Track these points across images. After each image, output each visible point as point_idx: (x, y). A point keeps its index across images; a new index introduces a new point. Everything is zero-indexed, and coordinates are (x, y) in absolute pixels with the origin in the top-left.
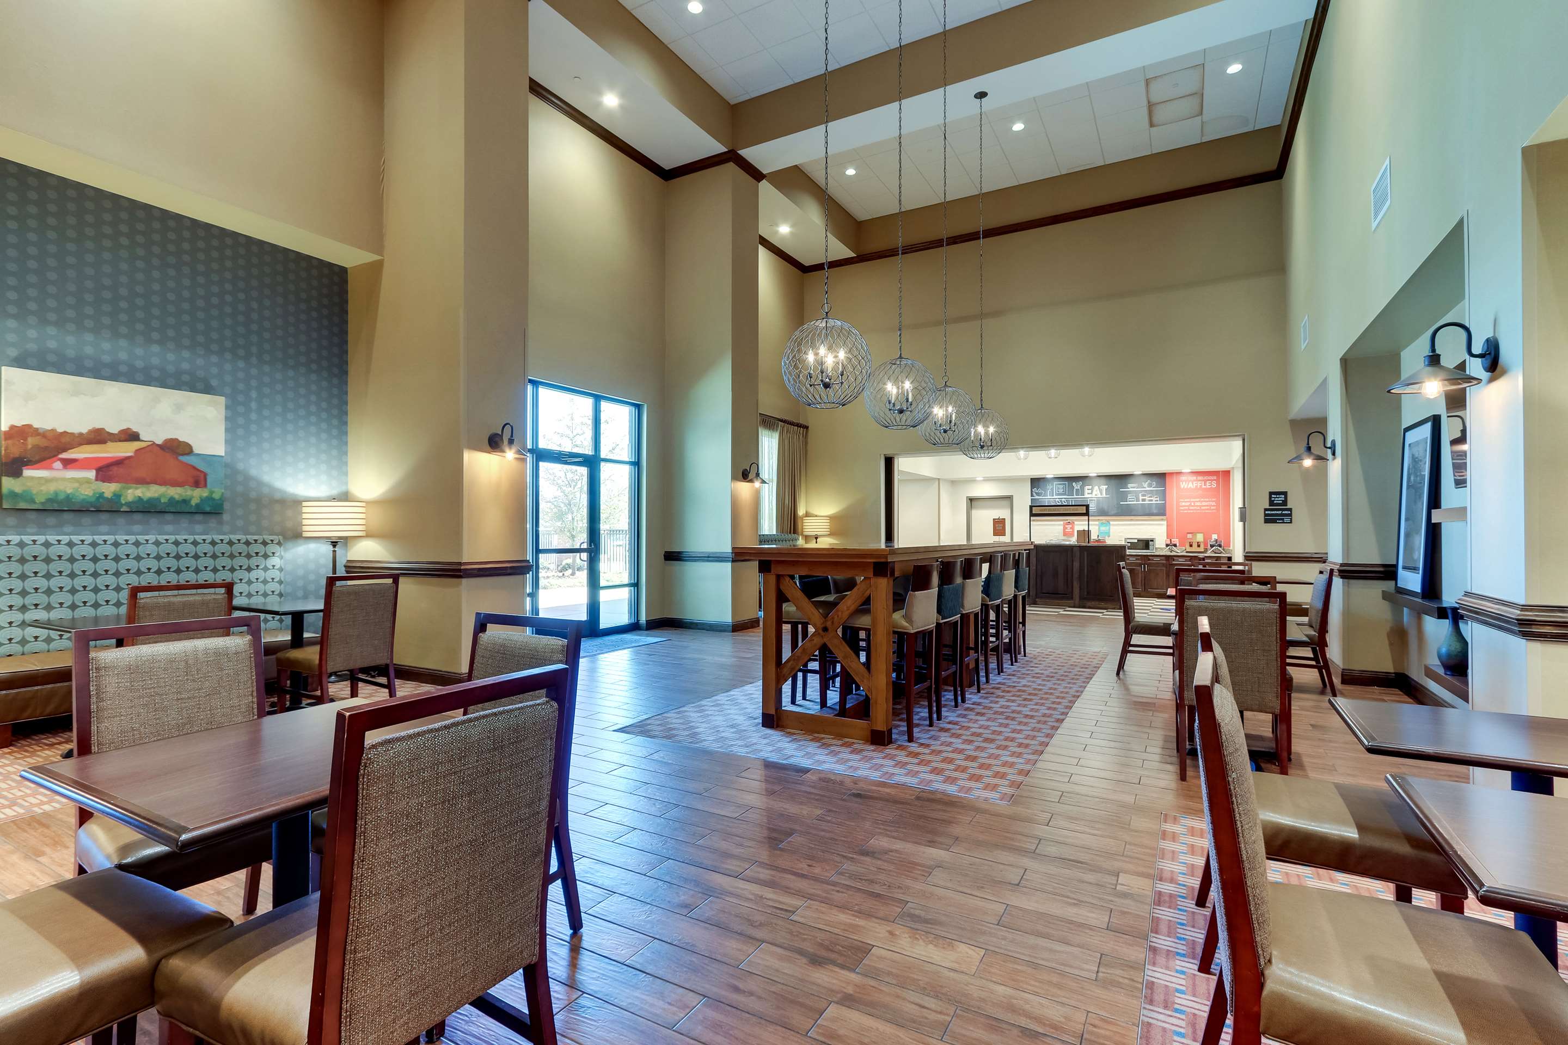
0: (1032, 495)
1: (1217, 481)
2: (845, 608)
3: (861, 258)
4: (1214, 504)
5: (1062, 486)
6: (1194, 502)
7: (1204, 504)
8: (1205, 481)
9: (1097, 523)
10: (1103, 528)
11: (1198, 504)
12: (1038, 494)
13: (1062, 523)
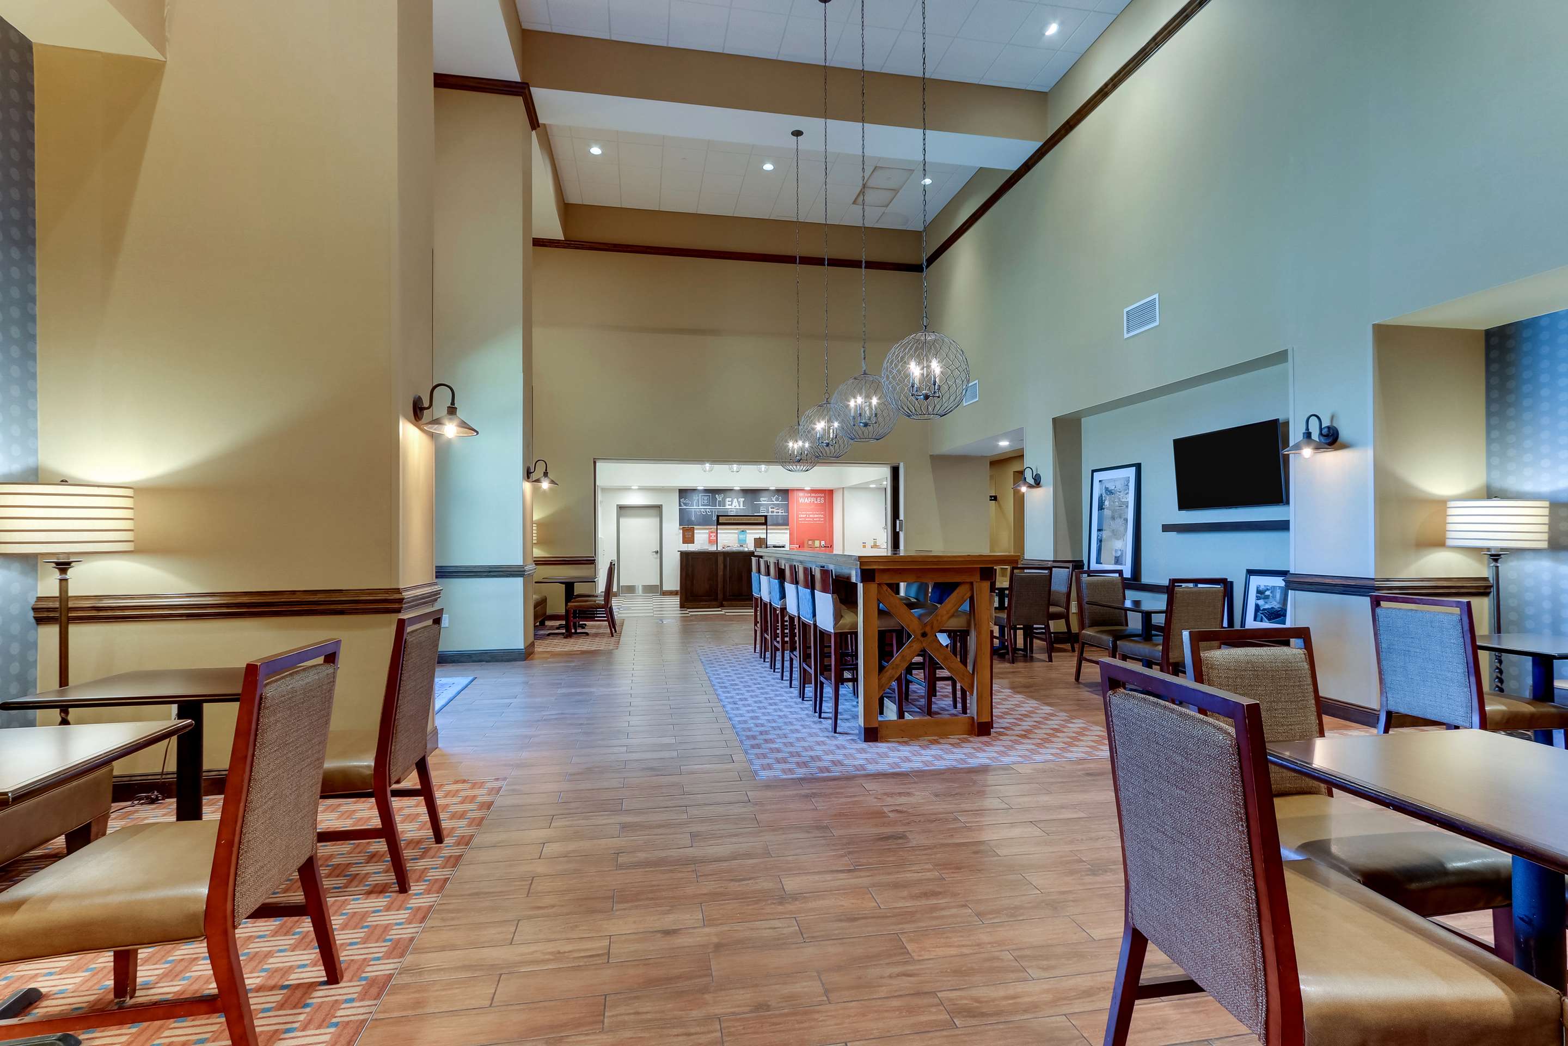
0: (680, 505)
1: (825, 497)
2: (945, 612)
3: (568, 244)
4: (822, 516)
5: (706, 498)
6: (809, 515)
7: (816, 516)
8: (817, 497)
9: (736, 531)
10: (741, 536)
11: (811, 516)
12: (685, 504)
13: (707, 531)
